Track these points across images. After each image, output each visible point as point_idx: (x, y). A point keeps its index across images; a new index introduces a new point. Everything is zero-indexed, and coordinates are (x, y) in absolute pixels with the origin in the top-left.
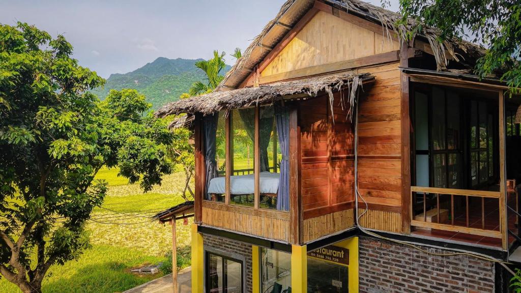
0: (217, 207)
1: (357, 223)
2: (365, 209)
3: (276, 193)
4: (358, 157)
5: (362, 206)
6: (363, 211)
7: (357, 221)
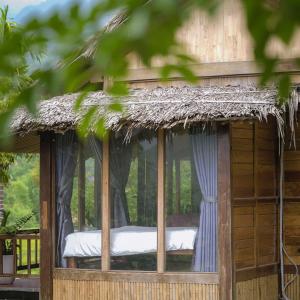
0: (85, 277)
1: (284, 294)
2: (294, 273)
3: (192, 248)
4: (284, 200)
5: (290, 269)
6: (292, 277)
7: (283, 290)
